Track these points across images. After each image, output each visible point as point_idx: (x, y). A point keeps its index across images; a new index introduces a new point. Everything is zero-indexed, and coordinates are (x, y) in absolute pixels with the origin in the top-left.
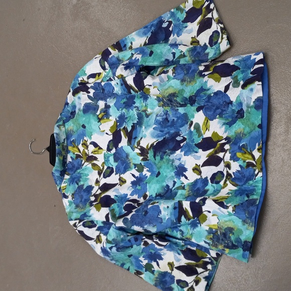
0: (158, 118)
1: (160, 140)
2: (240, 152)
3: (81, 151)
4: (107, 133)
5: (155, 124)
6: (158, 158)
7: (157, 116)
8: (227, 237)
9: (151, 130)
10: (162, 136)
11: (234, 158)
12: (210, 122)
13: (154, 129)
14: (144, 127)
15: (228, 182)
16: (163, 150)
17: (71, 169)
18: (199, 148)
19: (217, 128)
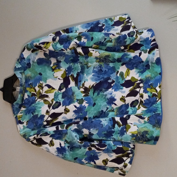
0: (95, 69)
2: (149, 88)
3: (37, 91)
4: (59, 79)
5: (93, 72)
6: (96, 94)
9: (91, 76)
10: (99, 80)
11: (145, 91)
12: (131, 71)
13: (93, 75)
14: (85, 75)
15: (141, 106)
17: (27, 104)
18: (123, 86)
19: (134, 74)
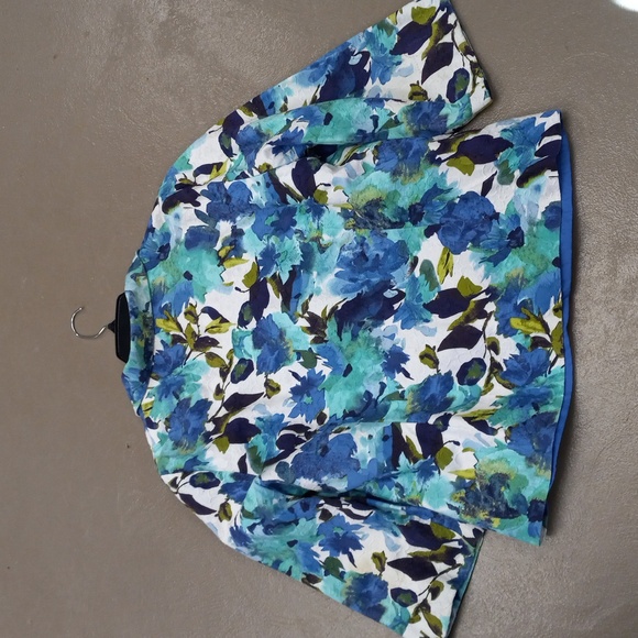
0: (345, 253)
1: (349, 299)
2: (518, 317)
3: (184, 327)
4: (237, 289)
5: (338, 265)
6: (347, 336)
7: (342, 248)
8: (496, 493)
9: (331, 277)
10: (354, 290)
11: (506, 330)
12: (455, 258)
13: (336, 275)
14: (315, 273)
15: (494, 381)
16: (358, 319)
17: (162, 367)
18: (433, 312)
19: (468, 269)
